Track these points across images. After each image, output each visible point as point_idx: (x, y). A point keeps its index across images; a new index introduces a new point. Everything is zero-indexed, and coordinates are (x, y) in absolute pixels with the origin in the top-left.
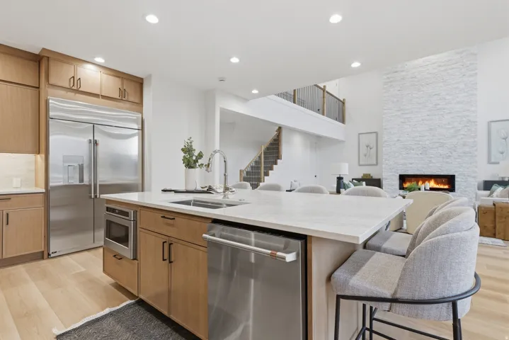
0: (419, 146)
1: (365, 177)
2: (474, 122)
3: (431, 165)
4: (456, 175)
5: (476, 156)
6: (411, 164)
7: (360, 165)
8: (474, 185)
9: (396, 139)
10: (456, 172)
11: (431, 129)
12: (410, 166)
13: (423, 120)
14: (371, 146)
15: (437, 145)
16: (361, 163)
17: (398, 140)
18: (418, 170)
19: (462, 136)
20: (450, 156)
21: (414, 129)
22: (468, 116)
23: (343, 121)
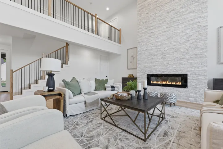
0: (160, 52)
1: (130, 77)
2: (205, 27)
3: (169, 66)
4: (189, 74)
5: (206, 57)
6: (154, 66)
7: (128, 69)
8: (204, 82)
9: (145, 49)
10: (188, 71)
11: (168, 38)
12: (154, 67)
13: (163, 32)
14: (134, 56)
15: (174, 50)
16: (129, 68)
17: (146, 50)
18: (159, 71)
19: (194, 40)
20: (183, 58)
21: (157, 40)
22: (199, 22)
23: (120, 42)
